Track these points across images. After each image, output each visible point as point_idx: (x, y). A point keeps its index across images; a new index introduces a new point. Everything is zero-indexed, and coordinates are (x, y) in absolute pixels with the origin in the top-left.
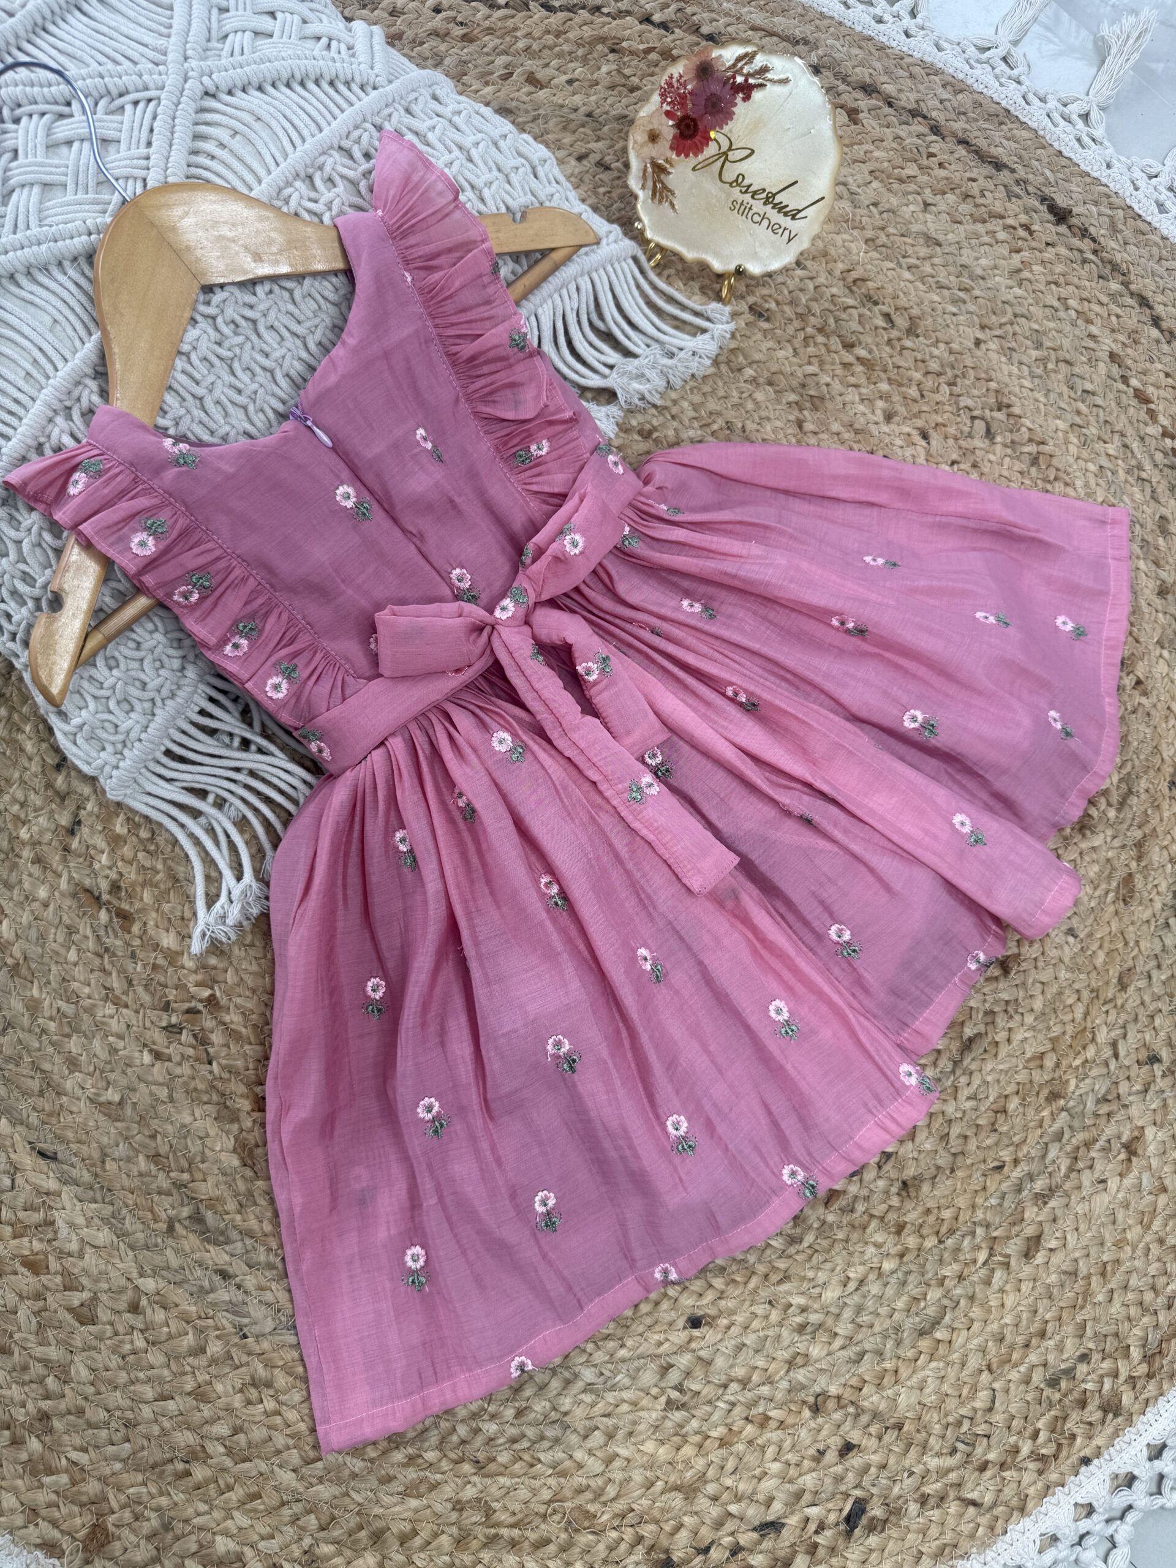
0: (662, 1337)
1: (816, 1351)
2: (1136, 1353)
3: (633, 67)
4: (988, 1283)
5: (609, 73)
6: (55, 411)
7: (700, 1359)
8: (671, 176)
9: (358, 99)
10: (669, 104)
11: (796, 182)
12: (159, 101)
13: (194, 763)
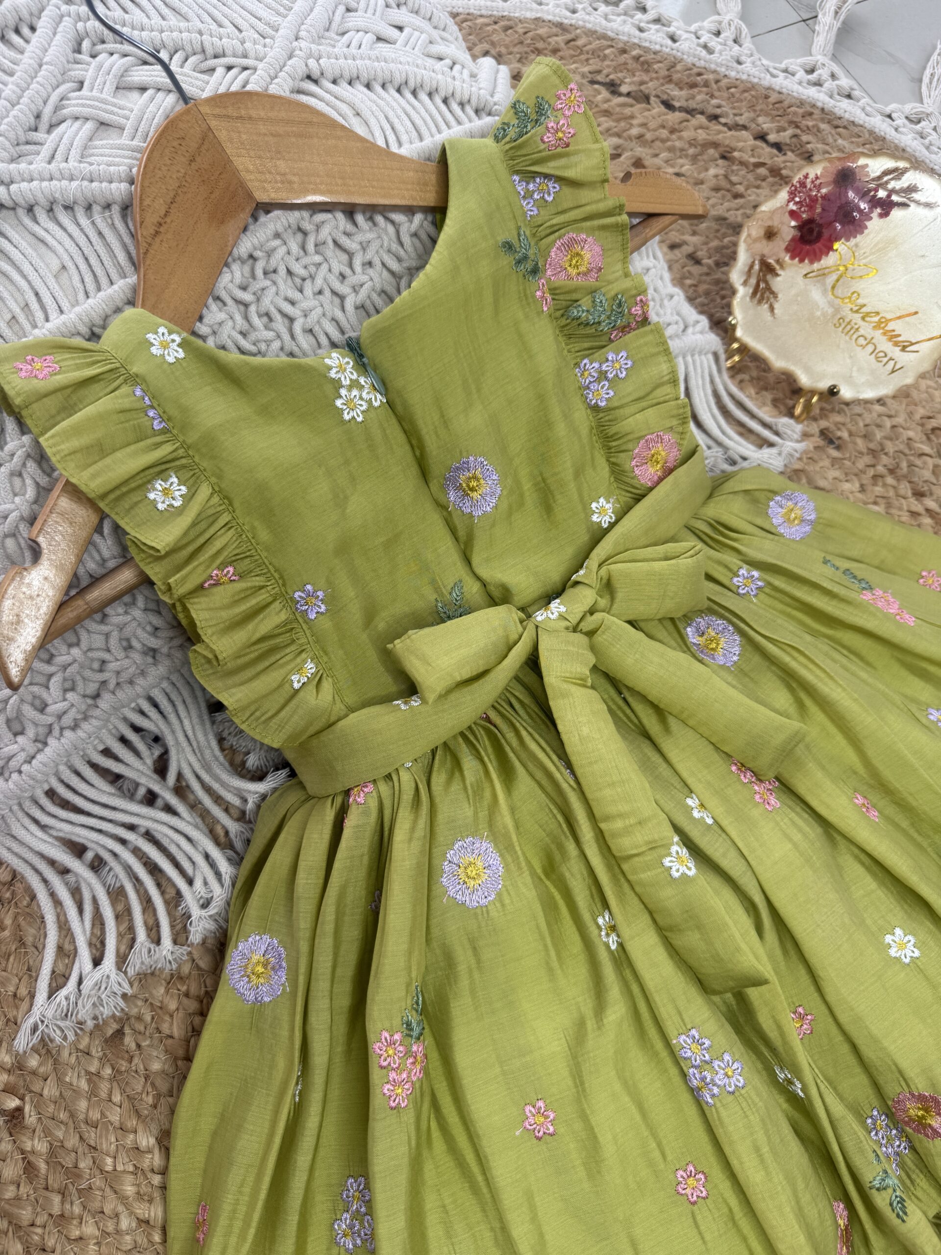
3: (739, 175)
5: (716, 176)
8: (779, 279)
9: (470, 121)
10: (796, 203)
11: (916, 313)
12: (255, 69)
13: (79, 811)
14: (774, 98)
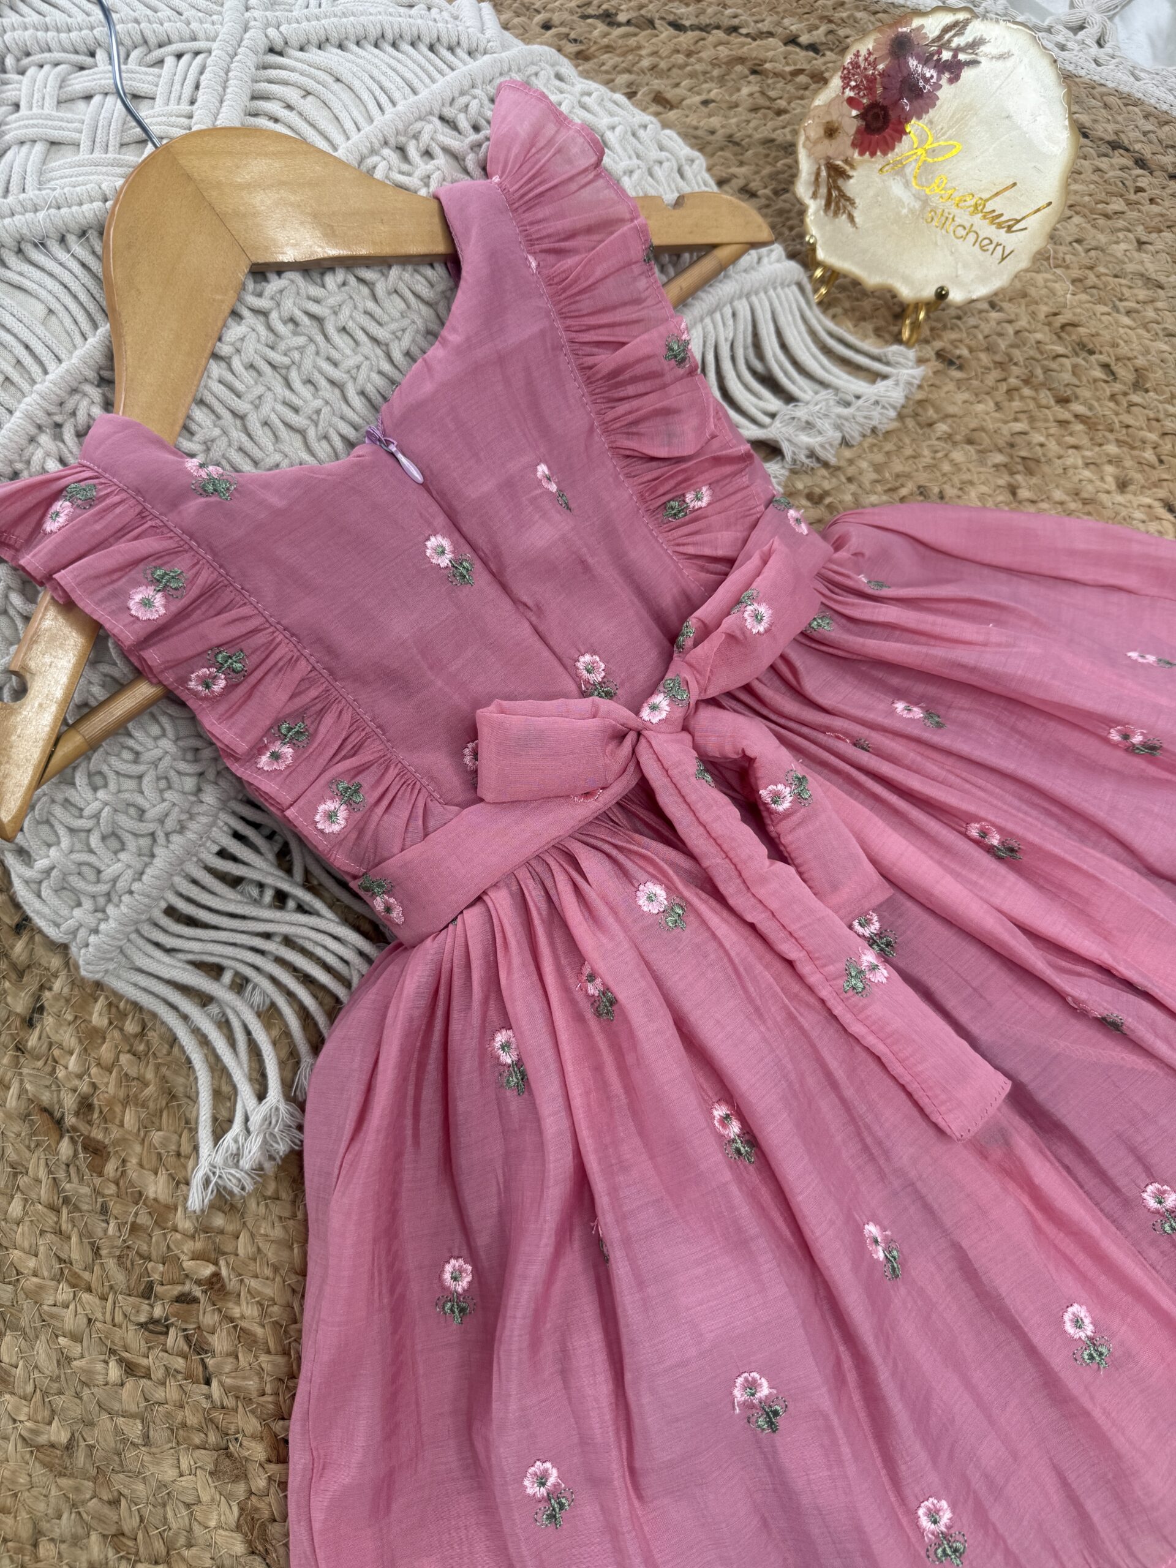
3: (777, 89)
5: (751, 95)
6: (40, 427)
8: (852, 181)
9: (465, 64)
10: (853, 88)
11: (1015, 184)
12: (210, 52)
13: (206, 926)
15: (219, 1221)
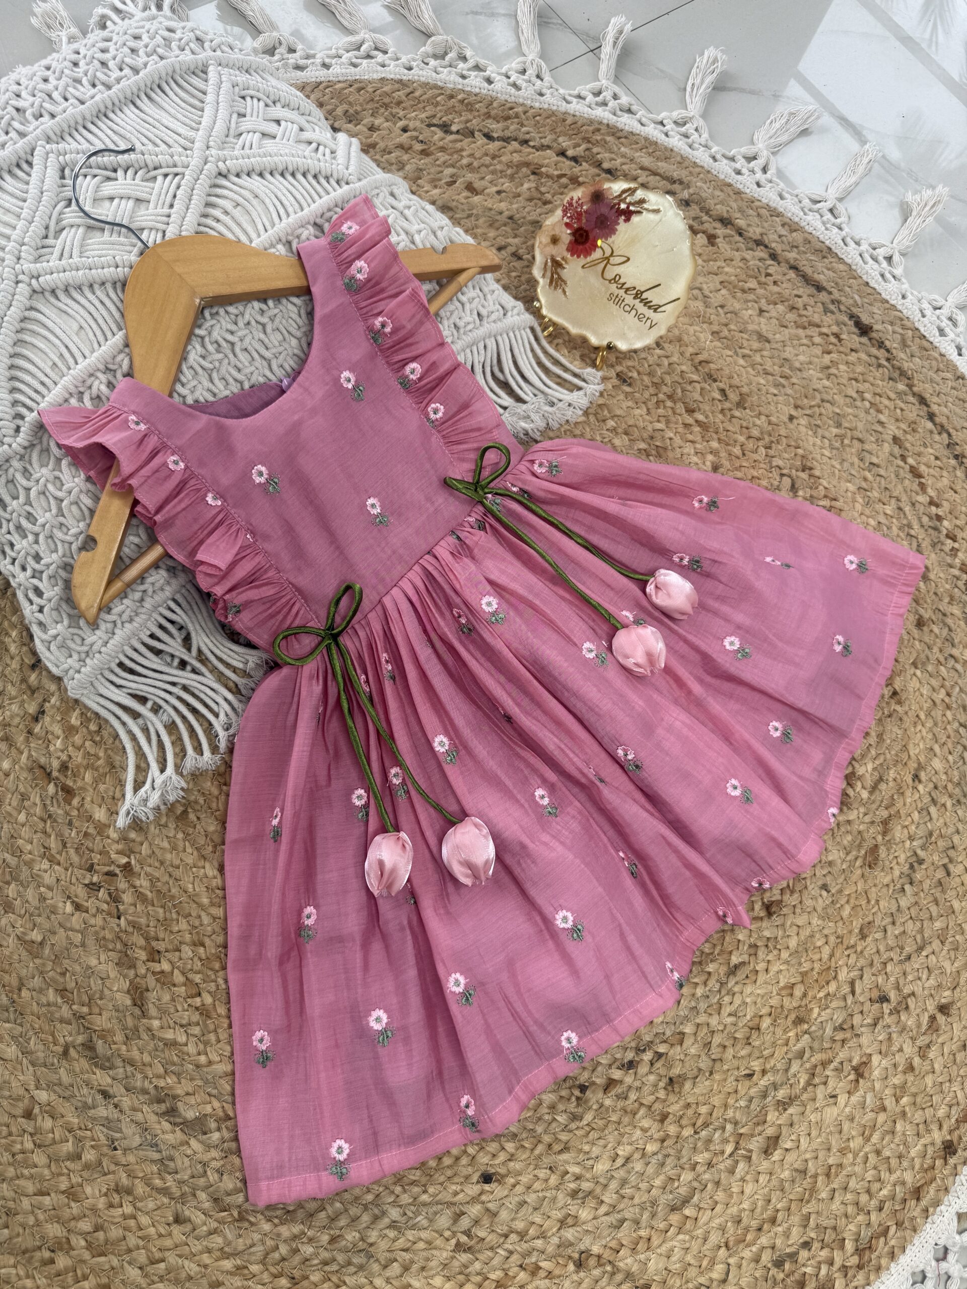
0: (459, 1188)
1: (584, 1214)
2: (849, 1246)
3: (548, 187)
4: (732, 1172)
5: (529, 189)
7: (488, 1210)
8: (565, 270)
9: (335, 190)
10: (568, 217)
11: (658, 285)
12: (183, 176)
13: (140, 675)
14: (570, 120)
15: (133, 835)
